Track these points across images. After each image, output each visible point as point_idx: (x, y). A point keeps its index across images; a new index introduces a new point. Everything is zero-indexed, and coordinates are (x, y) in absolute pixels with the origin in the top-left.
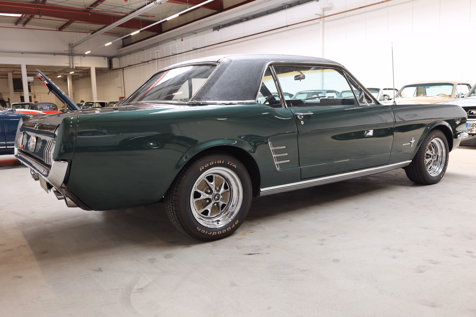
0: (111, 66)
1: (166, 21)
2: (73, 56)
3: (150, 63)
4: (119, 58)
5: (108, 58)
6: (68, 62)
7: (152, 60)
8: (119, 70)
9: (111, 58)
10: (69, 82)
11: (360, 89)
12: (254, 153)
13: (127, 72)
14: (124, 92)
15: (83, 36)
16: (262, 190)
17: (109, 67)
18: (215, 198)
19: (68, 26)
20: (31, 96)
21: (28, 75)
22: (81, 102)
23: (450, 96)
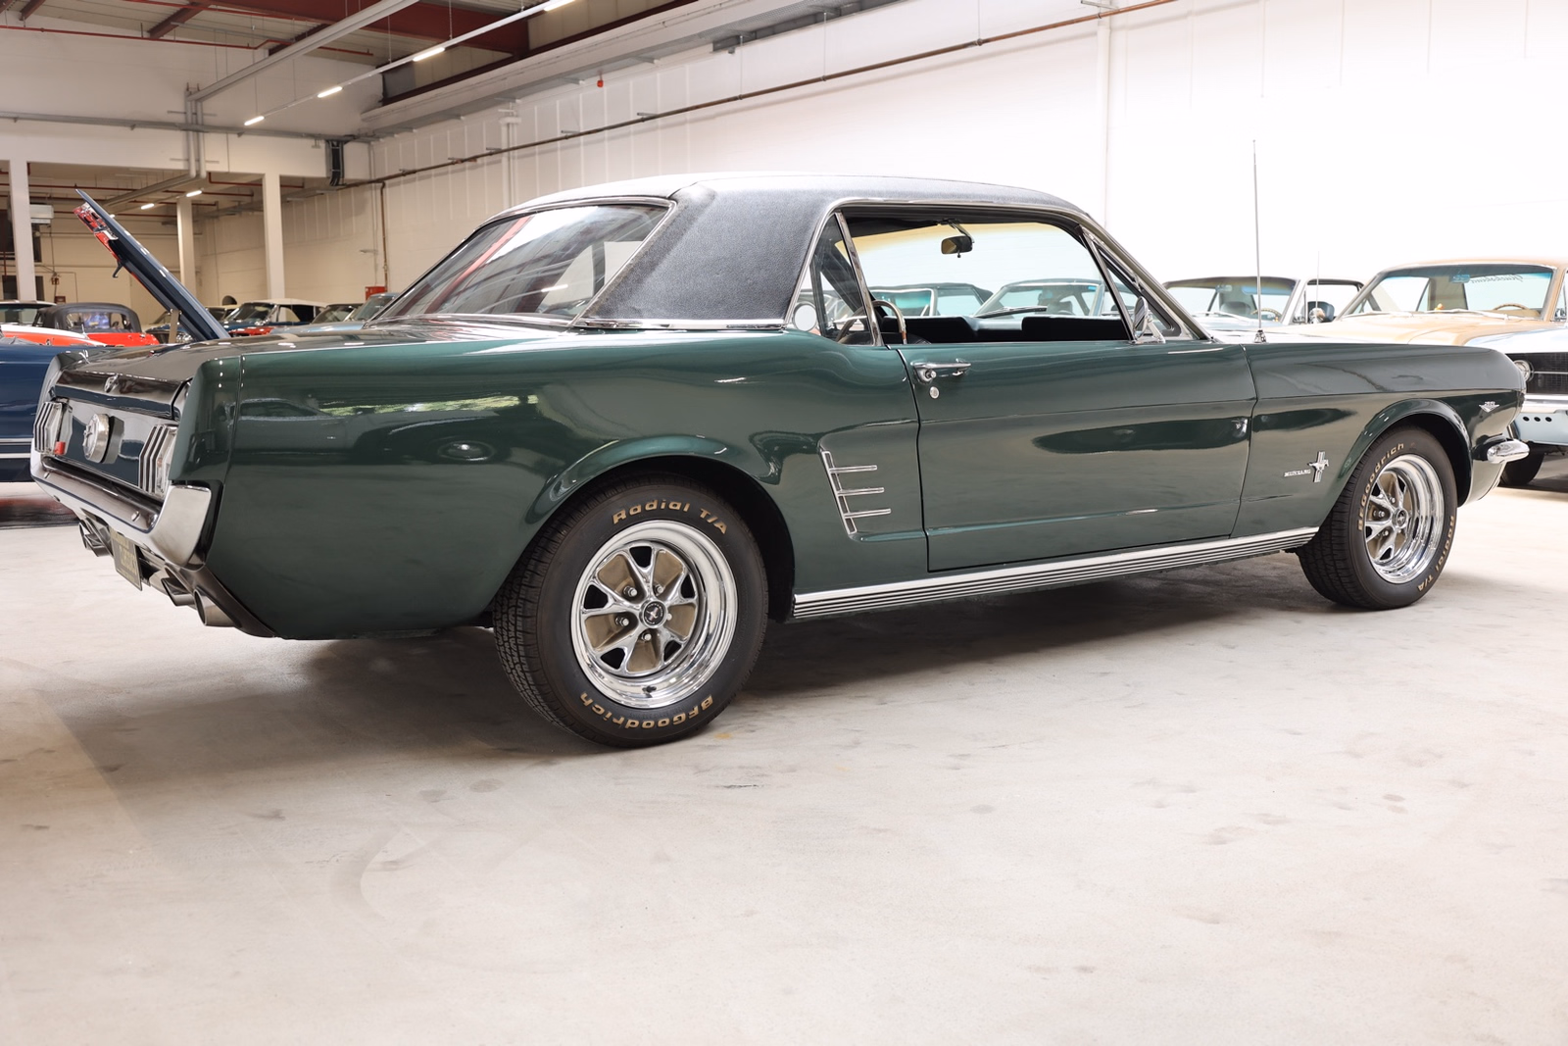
0: (340, 172)
1: (542, 13)
2: (201, 134)
3: (483, 165)
4: (369, 142)
5: (327, 141)
6: (180, 155)
7: (491, 154)
8: (368, 186)
9: (338, 142)
10: (183, 226)
11: (1142, 288)
12: (776, 484)
13: (398, 196)
14: (386, 271)
15: (241, 59)
16: (799, 598)
17: (331, 175)
18: (647, 615)
19: (183, 22)
20: (42, 277)
21: (35, 200)
22: (223, 304)
23: (1539, 312)
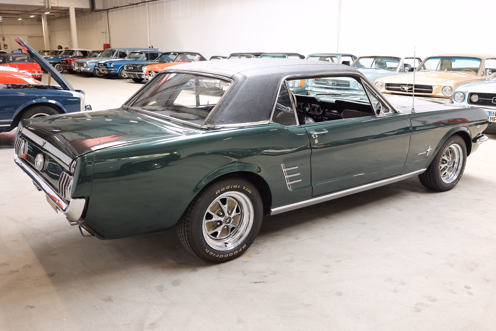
0: (94, 7)
3: (140, 6)
7: (142, 3)
8: (103, 11)
10: (44, 23)
11: (378, 97)
13: (112, 15)
14: (110, 39)
16: (273, 210)
17: (91, 8)
